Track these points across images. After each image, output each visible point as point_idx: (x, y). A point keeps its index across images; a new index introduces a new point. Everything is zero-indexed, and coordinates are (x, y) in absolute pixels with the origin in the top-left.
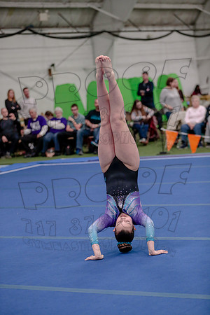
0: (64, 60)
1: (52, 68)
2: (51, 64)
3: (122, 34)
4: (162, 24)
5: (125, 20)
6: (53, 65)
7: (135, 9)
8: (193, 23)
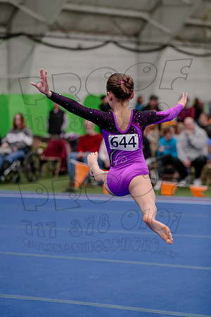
3: (45, 40)
4: (96, 32)
5: (51, 22)
7: (64, 11)
8: (137, 35)
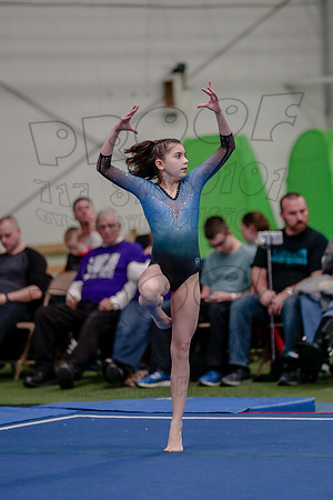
0: (219, 53)
1: (177, 79)
2: (173, 64)
6: (180, 69)
